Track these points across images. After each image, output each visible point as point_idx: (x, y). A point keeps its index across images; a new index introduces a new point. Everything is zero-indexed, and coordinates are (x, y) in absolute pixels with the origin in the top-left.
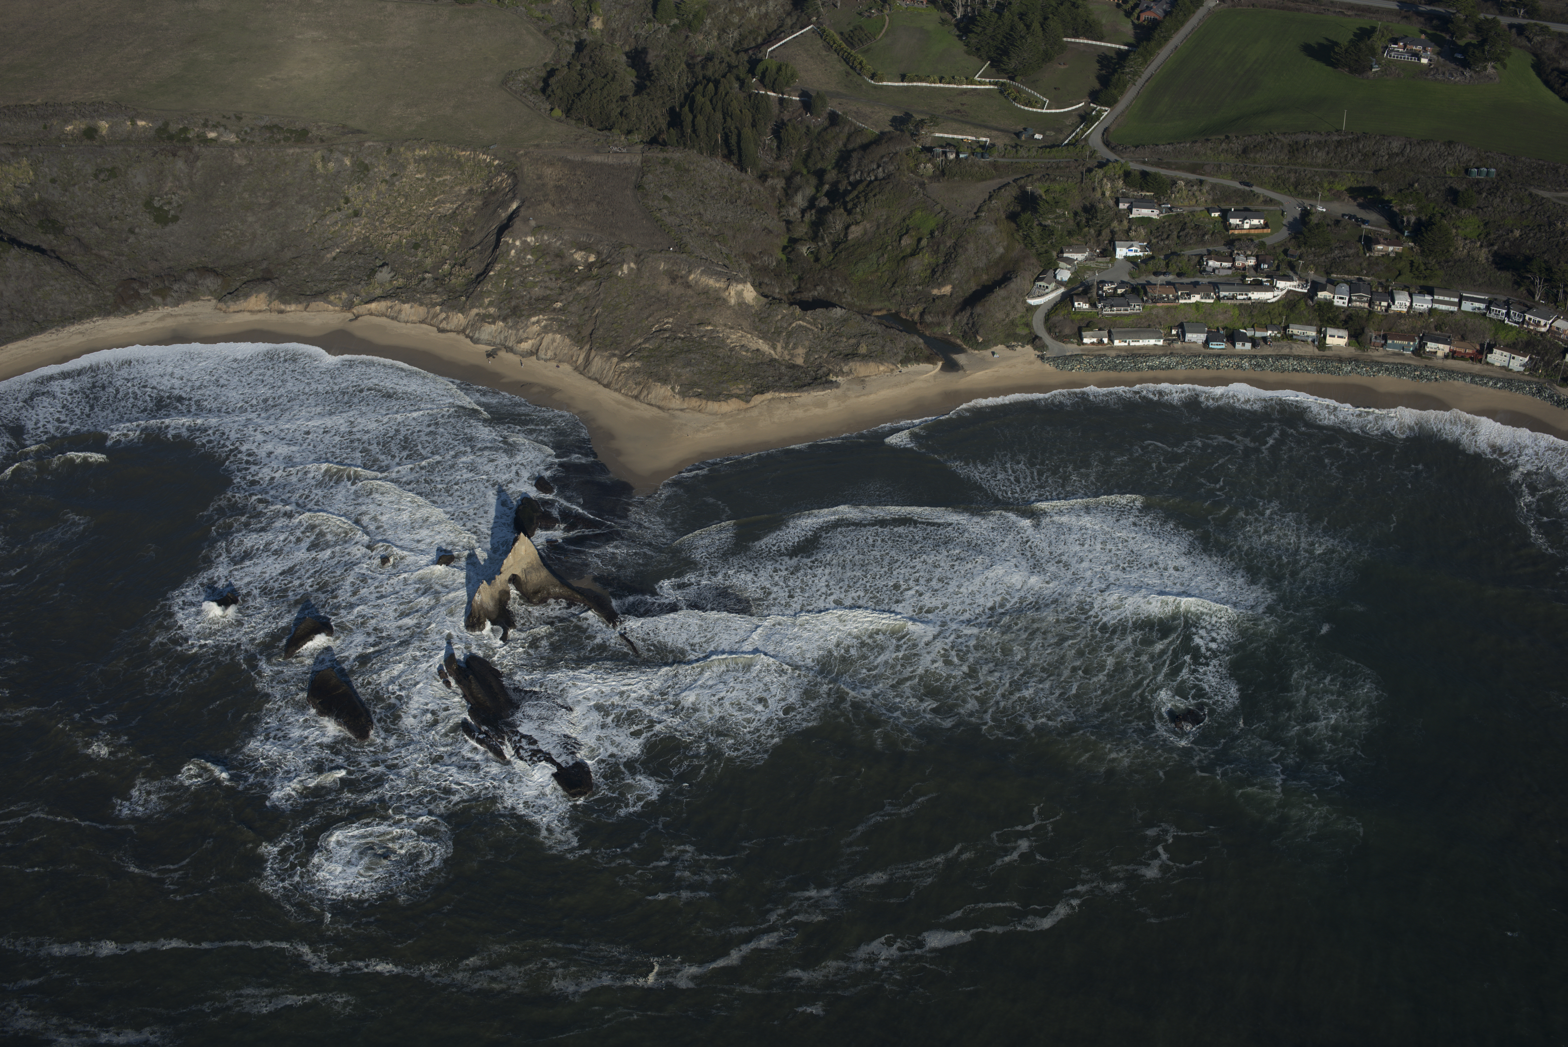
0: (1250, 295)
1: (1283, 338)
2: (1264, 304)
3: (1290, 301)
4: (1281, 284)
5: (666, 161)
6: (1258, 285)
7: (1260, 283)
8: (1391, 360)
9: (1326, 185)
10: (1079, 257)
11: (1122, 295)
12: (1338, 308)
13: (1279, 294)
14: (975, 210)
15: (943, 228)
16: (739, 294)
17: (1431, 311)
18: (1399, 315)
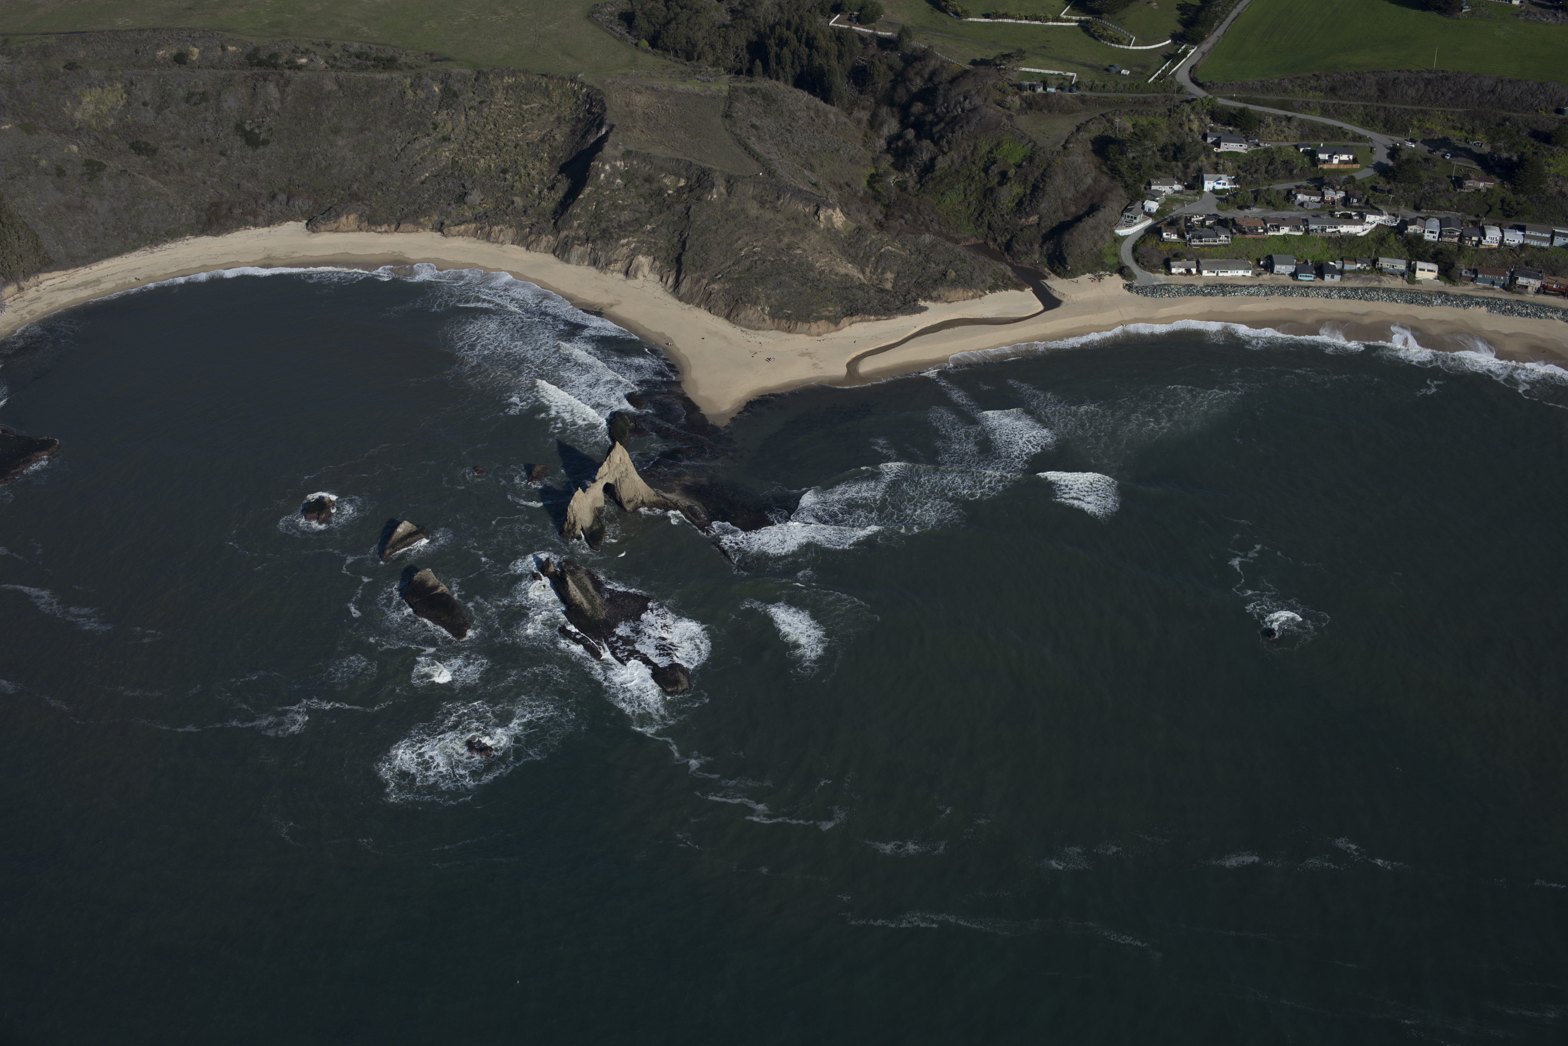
0: (1339, 228)
1: (1371, 272)
2: (1353, 238)
3: (1380, 236)
4: (1370, 218)
5: (753, 92)
6: (1347, 219)
7: (1350, 217)
8: (1480, 294)
9: (1415, 123)
10: (1167, 189)
11: (1209, 227)
12: (1428, 242)
13: (1369, 228)
14: (1063, 142)
15: (1031, 159)
16: (829, 219)
17: (1522, 246)
18: (1490, 250)
